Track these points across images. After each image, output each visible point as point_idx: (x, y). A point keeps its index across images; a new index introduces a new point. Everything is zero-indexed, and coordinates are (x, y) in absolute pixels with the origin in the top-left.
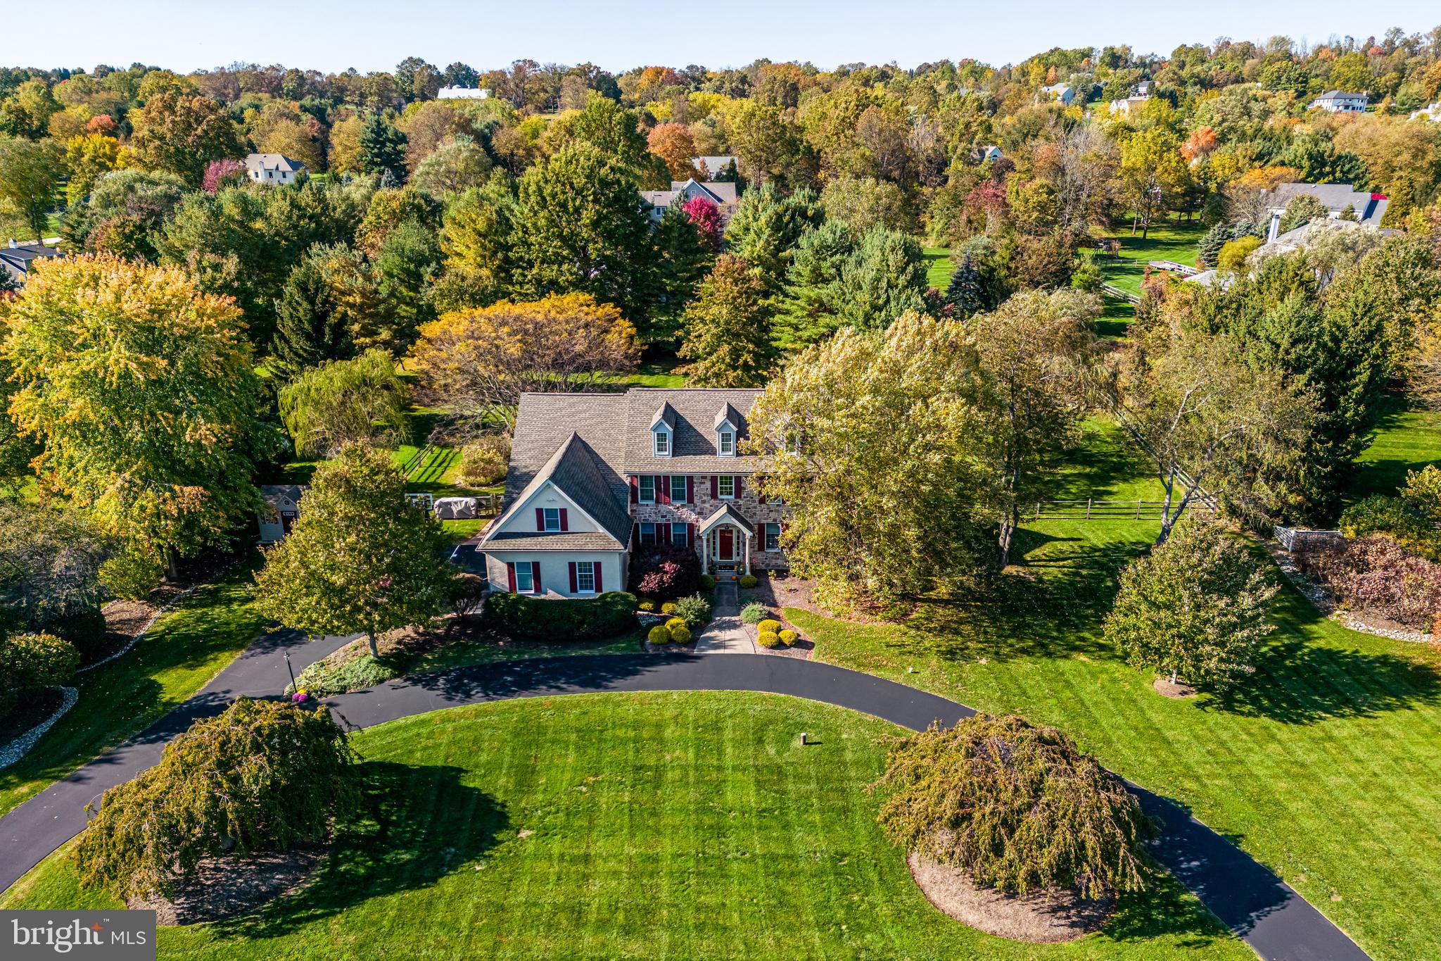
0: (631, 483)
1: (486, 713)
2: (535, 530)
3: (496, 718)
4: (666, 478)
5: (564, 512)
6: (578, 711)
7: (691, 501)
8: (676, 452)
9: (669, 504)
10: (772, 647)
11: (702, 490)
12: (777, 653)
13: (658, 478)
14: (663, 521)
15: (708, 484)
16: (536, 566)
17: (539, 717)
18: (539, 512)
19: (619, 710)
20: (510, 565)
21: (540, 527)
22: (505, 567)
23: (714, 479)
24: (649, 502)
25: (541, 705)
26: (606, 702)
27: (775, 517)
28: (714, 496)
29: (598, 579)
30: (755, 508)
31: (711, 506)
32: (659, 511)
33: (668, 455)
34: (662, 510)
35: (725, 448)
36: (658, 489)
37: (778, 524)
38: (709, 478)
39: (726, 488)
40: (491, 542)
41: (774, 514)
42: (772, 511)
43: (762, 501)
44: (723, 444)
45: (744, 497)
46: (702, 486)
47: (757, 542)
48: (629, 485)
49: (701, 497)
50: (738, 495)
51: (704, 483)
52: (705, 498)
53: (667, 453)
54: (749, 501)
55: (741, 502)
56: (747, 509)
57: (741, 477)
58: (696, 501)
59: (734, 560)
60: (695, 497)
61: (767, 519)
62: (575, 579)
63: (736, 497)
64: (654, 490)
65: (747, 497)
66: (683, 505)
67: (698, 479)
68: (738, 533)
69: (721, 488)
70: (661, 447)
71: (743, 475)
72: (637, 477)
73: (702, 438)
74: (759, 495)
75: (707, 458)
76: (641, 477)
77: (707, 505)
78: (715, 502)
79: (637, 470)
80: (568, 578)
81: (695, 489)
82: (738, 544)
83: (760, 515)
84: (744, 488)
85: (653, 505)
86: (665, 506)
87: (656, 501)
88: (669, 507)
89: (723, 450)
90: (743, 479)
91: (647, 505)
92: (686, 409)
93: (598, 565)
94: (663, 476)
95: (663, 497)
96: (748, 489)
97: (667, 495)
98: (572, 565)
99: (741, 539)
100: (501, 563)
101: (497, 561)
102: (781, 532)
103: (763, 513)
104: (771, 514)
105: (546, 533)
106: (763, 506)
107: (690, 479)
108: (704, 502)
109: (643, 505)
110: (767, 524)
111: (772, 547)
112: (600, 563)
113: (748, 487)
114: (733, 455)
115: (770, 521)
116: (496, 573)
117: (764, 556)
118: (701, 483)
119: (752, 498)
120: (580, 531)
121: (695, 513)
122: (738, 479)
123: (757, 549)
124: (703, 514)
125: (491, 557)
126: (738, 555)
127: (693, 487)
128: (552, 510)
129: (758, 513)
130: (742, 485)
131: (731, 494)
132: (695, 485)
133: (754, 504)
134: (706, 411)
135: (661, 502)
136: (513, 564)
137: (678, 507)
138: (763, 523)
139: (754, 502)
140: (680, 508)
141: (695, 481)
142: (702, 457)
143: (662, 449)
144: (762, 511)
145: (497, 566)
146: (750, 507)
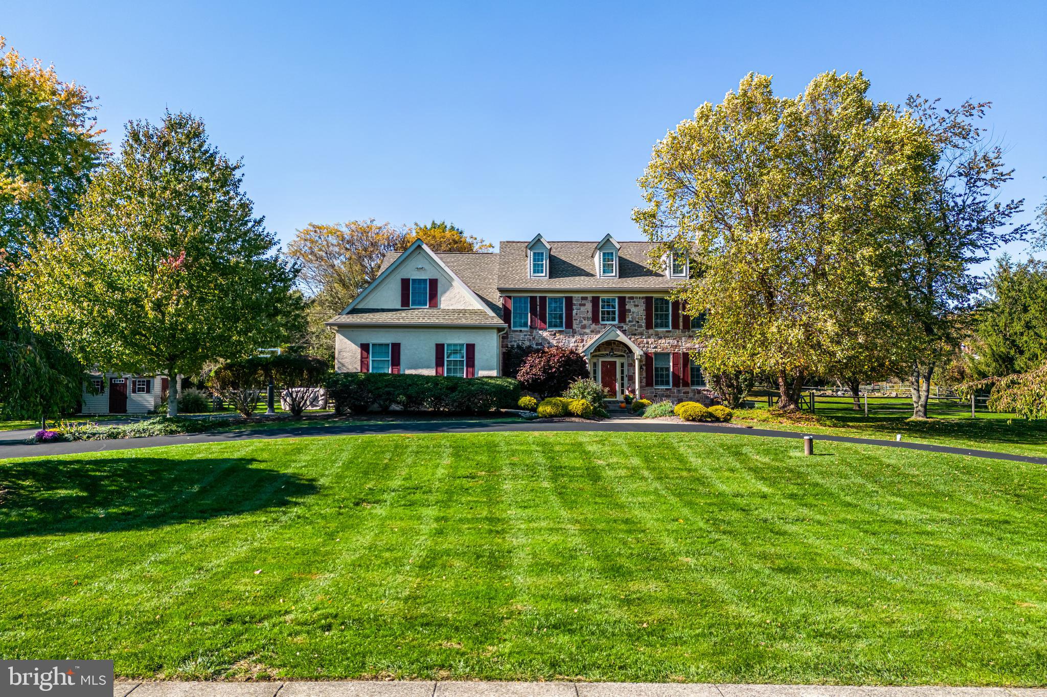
0: (504, 304)
2: (399, 307)
4: (543, 299)
5: (434, 283)
7: (569, 325)
8: (553, 274)
9: (545, 330)
10: (702, 421)
11: (582, 312)
12: (710, 425)
13: (533, 299)
15: (589, 306)
16: (396, 348)
18: (405, 283)
20: (365, 347)
21: (405, 303)
22: (358, 350)
23: (595, 300)
24: (523, 329)
27: (665, 344)
28: (595, 320)
29: (470, 367)
30: (642, 334)
31: (592, 332)
32: (534, 338)
33: (546, 276)
34: (537, 337)
35: (607, 268)
36: (533, 312)
37: (668, 354)
38: (590, 299)
39: (608, 313)
40: (344, 316)
41: (663, 341)
42: (660, 338)
43: (649, 326)
44: (604, 266)
45: (629, 321)
46: (582, 308)
47: (644, 375)
48: (501, 306)
49: (581, 321)
50: (622, 319)
51: (584, 305)
52: (585, 322)
53: (544, 274)
54: (634, 325)
55: (625, 327)
56: (632, 335)
57: (624, 298)
58: (575, 326)
59: (617, 399)
60: (574, 322)
61: (655, 347)
62: (443, 365)
63: (620, 321)
64: (529, 314)
65: (632, 322)
66: (560, 332)
67: (577, 300)
68: (622, 365)
69: (603, 313)
70: (537, 269)
71: (627, 295)
72: (510, 297)
73: (579, 269)
74: (646, 319)
75: (587, 278)
76: (514, 297)
77: (587, 331)
78: (597, 327)
79: (512, 286)
80: (434, 364)
81: (574, 312)
82: (622, 379)
83: (647, 343)
84: (629, 311)
85: (527, 331)
86: (540, 332)
87: (531, 327)
88: (545, 334)
89: (604, 272)
90: (627, 300)
91: (521, 331)
92: (560, 252)
93: (471, 348)
94: (540, 297)
95: (538, 322)
96: (633, 313)
97: (543, 320)
98: (440, 348)
99: (626, 373)
100: (353, 345)
101: (349, 342)
102: (671, 364)
103: (650, 341)
104: (660, 341)
105: (411, 307)
106: (651, 331)
107: (569, 301)
108: (584, 327)
109: (516, 331)
110: (656, 354)
111: (662, 384)
112: (473, 345)
113: (633, 309)
114: (616, 276)
115: (659, 350)
116: (346, 358)
117: (653, 393)
118: (581, 305)
119: (638, 322)
120: (451, 308)
121: (574, 340)
122: (622, 301)
123: (644, 384)
124: (582, 341)
125: (342, 337)
126: (623, 392)
127: (572, 310)
128: (420, 280)
129: (645, 340)
130: (627, 307)
131: (614, 319)
132: (574, 307)
133: (640, 330)
134: (580, 253)
135: (536, 328)
136: (368, 345)
137: (555, 334)
138: (651, 353)
139: (640, 326)
140: (557, 335)
141: (574, 302)
142: (582, 278)
143: (538, 270)
144: (649, 337)
145: (348, 349)
146: (636, 332)
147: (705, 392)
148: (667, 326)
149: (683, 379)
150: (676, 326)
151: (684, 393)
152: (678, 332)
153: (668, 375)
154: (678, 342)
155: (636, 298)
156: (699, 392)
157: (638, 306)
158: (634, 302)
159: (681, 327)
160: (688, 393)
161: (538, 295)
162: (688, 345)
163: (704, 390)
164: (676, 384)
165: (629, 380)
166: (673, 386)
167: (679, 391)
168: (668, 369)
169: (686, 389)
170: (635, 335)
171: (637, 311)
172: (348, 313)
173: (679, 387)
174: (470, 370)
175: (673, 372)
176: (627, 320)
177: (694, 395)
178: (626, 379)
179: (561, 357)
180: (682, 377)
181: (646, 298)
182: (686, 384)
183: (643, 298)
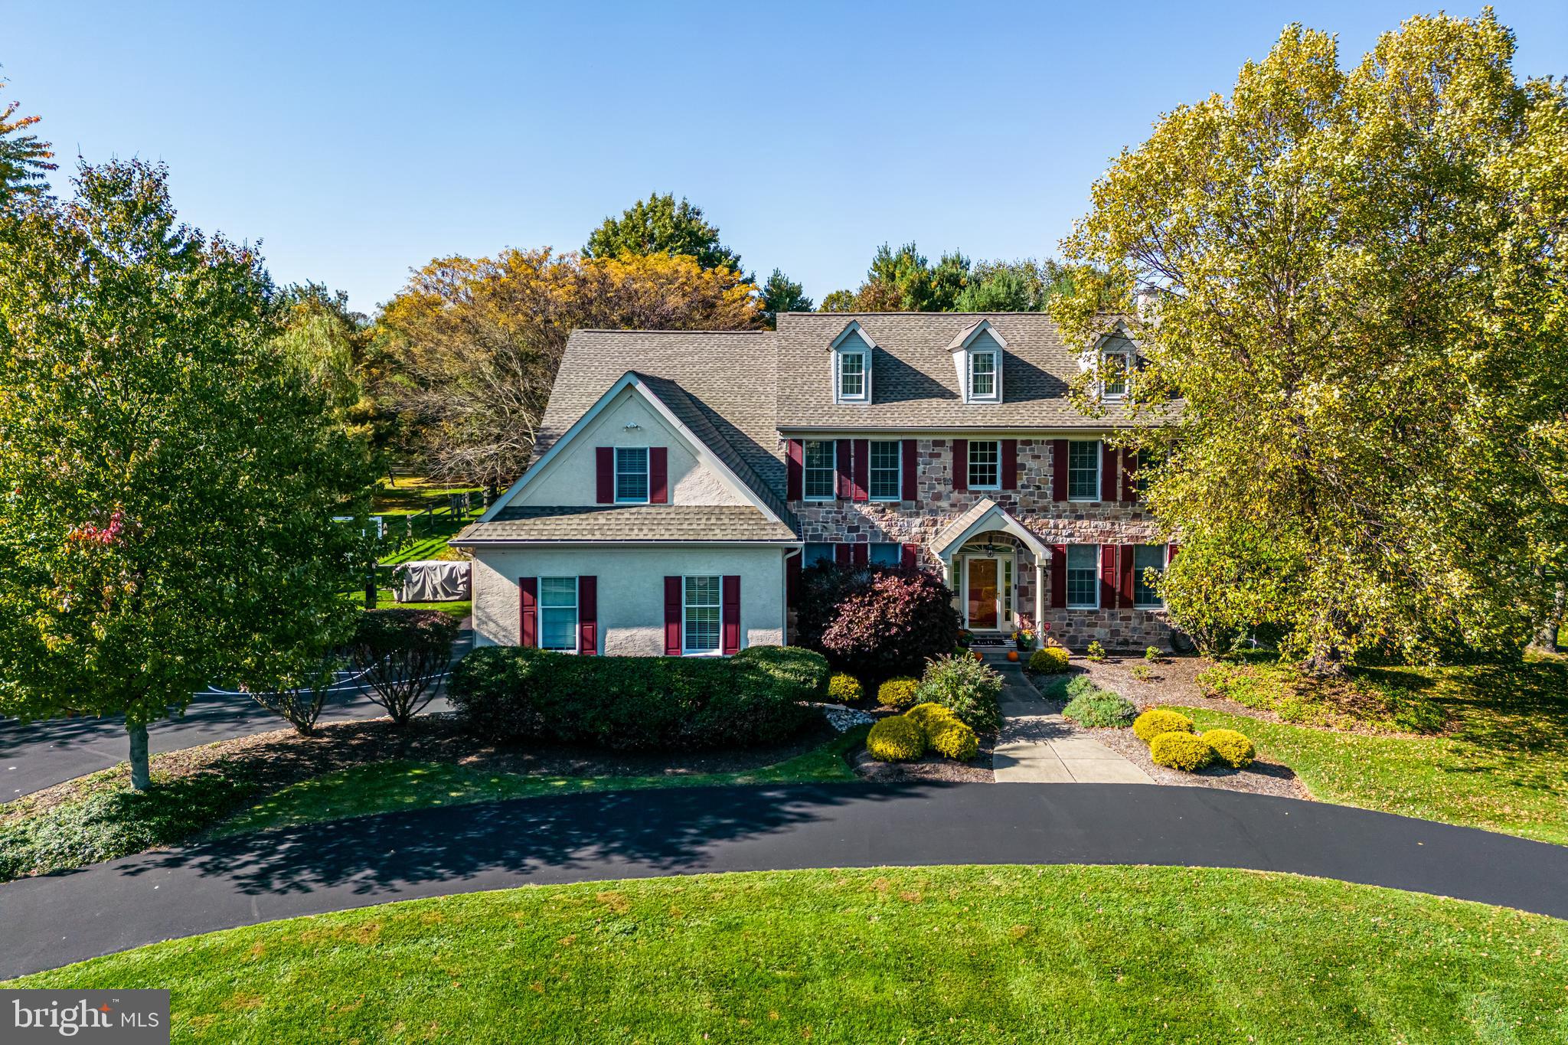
0: (789, 457)
1: (417, 932)
2: (592, 502)
3: (446, 944)
4: (861, 445)
5: (659, 456)
6: (708, 922)
7: (910, 493)
8: (880, 395)
9: (866, 502)
10: (1198, 770)
11: (935, 469)
12: (1213, 782)
13: (843, 445)
14: (851, 539)
15: (947, 458)
16: (588, 586)
17: (583, 940)
18: (604, 456)
19: (837, 918)
20: (528, 586)
21: (604, 494)
22: (516, 590)
23: (959, 447)
24: (825, 500)
25: (594, 904)
26: (789, 895)
27: (1088, 530)
28: (959, 484)
29: (731, 623)
30: (1045, 509)
31: (953, 505)
32: (844, 518)
33: (866, 399)
34: (849, 516)
35: (980, 385)
36: (844, 470)
37: (1094, 547)
38: (949, 444)
39: (983, 469)
40: (486, 525)
41: (1086, 523)
42: (1080, 517)
43: (1059, 495)
44: (976, 378)
45: (1023, 487)
46: (935, 462)
47: (1049, 587)
48: (784, 461)
49: (932, 487)
50: (1010, 482)
51: (938, 455)
52: (940, 488)
53: (862, 396)
54: (1032, 494)
55: (1016, 497)
56: (1028, 511)
57: (1015, 442)
58: (920, 496)
59: (999, 629)
60: (920, 487)
61: (1071, 535)
62: (679, 621)
63: (1005, 487)
64: (836, 473)
65: (1028, 487)
66: (894, 506)
67: (925, 447)
68: (1008, 566)
69: (973, 469)
70: (850, 385)
71: (1019, 438)
72: (800, 442)
73: (927, 379)
74: (1054, 482)
75: (943, 403)
76: (808, 442)
77: (944, 504)
78: (962, 496)
79: (804, 423)
80: (662, 618)
81: (920, 469)
82: (1008, 593)
83: (1056, 527)
84: (1023, 466)
85: (831, 505)
86: (857, 506)
87: (839, 497)
88: (865, 510)
89: (975, 391)
90: (1019, 446)
91: (820, 504)
92: (888, 338)
93: (732, 584)
94: (855, 441)
95: (853, 488)
96: (1030, 470)
97: (861, 483)
98: (672, 585)
99: (1014, 580)
100: (505, 580)
101: (498, 575)
102: (1099, 565)
103: (1061, 523)
104: (1079, 523)
105: (616, 503)
106: (1062, 505)
107: (911, 447)
108: (938, 497)
109: (812, 505)
110: (1071, 546)
111: (1081, 601)
112: (737, 579)
113: (1031, 464)
114: (997, 399)
115: (1077, 540)
116: (492, 605)
117: (1065, 619)
118: (932, 455)
119: (1039, 488)
120: (693, 503)
121: (918, 521)
122: (1010, 447)
123: (1049, 603)
124: (935, 523)
125: (483, 566)
126: (1008, 617)
127: (916, 464)
128: (632, 451)
129: (1052, 522)
130: (1019, 460)
131: (993, 481)
132: (920, 460)
133: (1043, 502)
134: (926, 341)
135: (848, 499)
136: (535, 579)
137: (883, 510)
138: (1062, 546)
139: (1043, 496)
140: (888, 511)
141: (920, 450)
142: (934, 401)
143: (852, 388)
144: (1059, 517)
145: (495, 589)
146: (1035, 506)
147: (1162, 618)
148: (1093, 493)
149: (1121, 594)
150: (1109, 495)
151: (1122, 619)
152: (1113, 507)
153: (1093, 584)
154: (1113, 524)
155: (1037, 442)
156: (1150, 617)
157: (1038, 457)
158: (1032, 450)
159: (1119, 497)
160: (1129, 618)
161: (852, 437)
162: (1133, 531)
163: (1159, 614)
164: (1108, 602)
165: (1020, 595)
166: (1103, 606)
167: (1113, 616)
168: (1092, 574)
169: (1126, 612)
170: (1033, 511)
171: (1037, 467)
172: (494, 520)
173: (1114, 607)
174: (731, 628)
175: (1103, 581)
176: (1019, 484)
177: (1141, 623)
178: (1014, 593)
179: (907, 603)
180: (1118, 590)
181: (1055, 442)
182: (1126, 603)
183: (1048, 442)
